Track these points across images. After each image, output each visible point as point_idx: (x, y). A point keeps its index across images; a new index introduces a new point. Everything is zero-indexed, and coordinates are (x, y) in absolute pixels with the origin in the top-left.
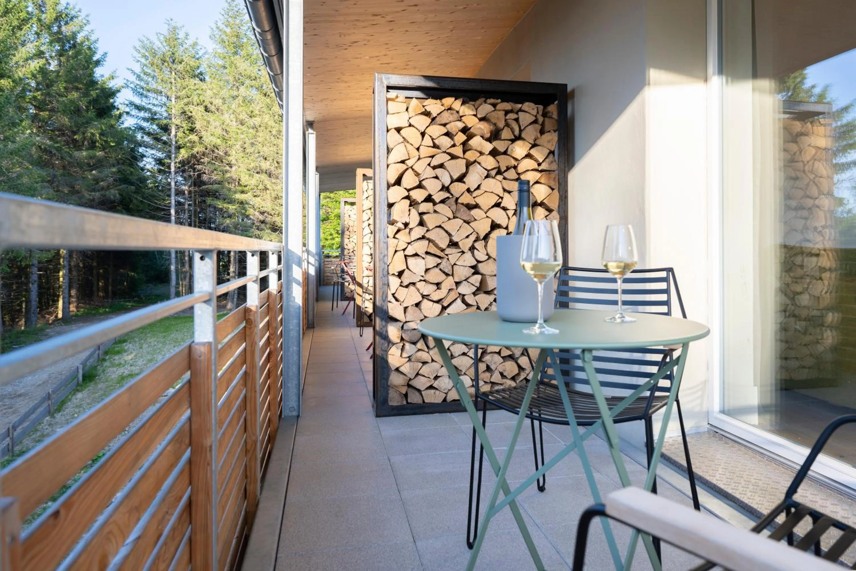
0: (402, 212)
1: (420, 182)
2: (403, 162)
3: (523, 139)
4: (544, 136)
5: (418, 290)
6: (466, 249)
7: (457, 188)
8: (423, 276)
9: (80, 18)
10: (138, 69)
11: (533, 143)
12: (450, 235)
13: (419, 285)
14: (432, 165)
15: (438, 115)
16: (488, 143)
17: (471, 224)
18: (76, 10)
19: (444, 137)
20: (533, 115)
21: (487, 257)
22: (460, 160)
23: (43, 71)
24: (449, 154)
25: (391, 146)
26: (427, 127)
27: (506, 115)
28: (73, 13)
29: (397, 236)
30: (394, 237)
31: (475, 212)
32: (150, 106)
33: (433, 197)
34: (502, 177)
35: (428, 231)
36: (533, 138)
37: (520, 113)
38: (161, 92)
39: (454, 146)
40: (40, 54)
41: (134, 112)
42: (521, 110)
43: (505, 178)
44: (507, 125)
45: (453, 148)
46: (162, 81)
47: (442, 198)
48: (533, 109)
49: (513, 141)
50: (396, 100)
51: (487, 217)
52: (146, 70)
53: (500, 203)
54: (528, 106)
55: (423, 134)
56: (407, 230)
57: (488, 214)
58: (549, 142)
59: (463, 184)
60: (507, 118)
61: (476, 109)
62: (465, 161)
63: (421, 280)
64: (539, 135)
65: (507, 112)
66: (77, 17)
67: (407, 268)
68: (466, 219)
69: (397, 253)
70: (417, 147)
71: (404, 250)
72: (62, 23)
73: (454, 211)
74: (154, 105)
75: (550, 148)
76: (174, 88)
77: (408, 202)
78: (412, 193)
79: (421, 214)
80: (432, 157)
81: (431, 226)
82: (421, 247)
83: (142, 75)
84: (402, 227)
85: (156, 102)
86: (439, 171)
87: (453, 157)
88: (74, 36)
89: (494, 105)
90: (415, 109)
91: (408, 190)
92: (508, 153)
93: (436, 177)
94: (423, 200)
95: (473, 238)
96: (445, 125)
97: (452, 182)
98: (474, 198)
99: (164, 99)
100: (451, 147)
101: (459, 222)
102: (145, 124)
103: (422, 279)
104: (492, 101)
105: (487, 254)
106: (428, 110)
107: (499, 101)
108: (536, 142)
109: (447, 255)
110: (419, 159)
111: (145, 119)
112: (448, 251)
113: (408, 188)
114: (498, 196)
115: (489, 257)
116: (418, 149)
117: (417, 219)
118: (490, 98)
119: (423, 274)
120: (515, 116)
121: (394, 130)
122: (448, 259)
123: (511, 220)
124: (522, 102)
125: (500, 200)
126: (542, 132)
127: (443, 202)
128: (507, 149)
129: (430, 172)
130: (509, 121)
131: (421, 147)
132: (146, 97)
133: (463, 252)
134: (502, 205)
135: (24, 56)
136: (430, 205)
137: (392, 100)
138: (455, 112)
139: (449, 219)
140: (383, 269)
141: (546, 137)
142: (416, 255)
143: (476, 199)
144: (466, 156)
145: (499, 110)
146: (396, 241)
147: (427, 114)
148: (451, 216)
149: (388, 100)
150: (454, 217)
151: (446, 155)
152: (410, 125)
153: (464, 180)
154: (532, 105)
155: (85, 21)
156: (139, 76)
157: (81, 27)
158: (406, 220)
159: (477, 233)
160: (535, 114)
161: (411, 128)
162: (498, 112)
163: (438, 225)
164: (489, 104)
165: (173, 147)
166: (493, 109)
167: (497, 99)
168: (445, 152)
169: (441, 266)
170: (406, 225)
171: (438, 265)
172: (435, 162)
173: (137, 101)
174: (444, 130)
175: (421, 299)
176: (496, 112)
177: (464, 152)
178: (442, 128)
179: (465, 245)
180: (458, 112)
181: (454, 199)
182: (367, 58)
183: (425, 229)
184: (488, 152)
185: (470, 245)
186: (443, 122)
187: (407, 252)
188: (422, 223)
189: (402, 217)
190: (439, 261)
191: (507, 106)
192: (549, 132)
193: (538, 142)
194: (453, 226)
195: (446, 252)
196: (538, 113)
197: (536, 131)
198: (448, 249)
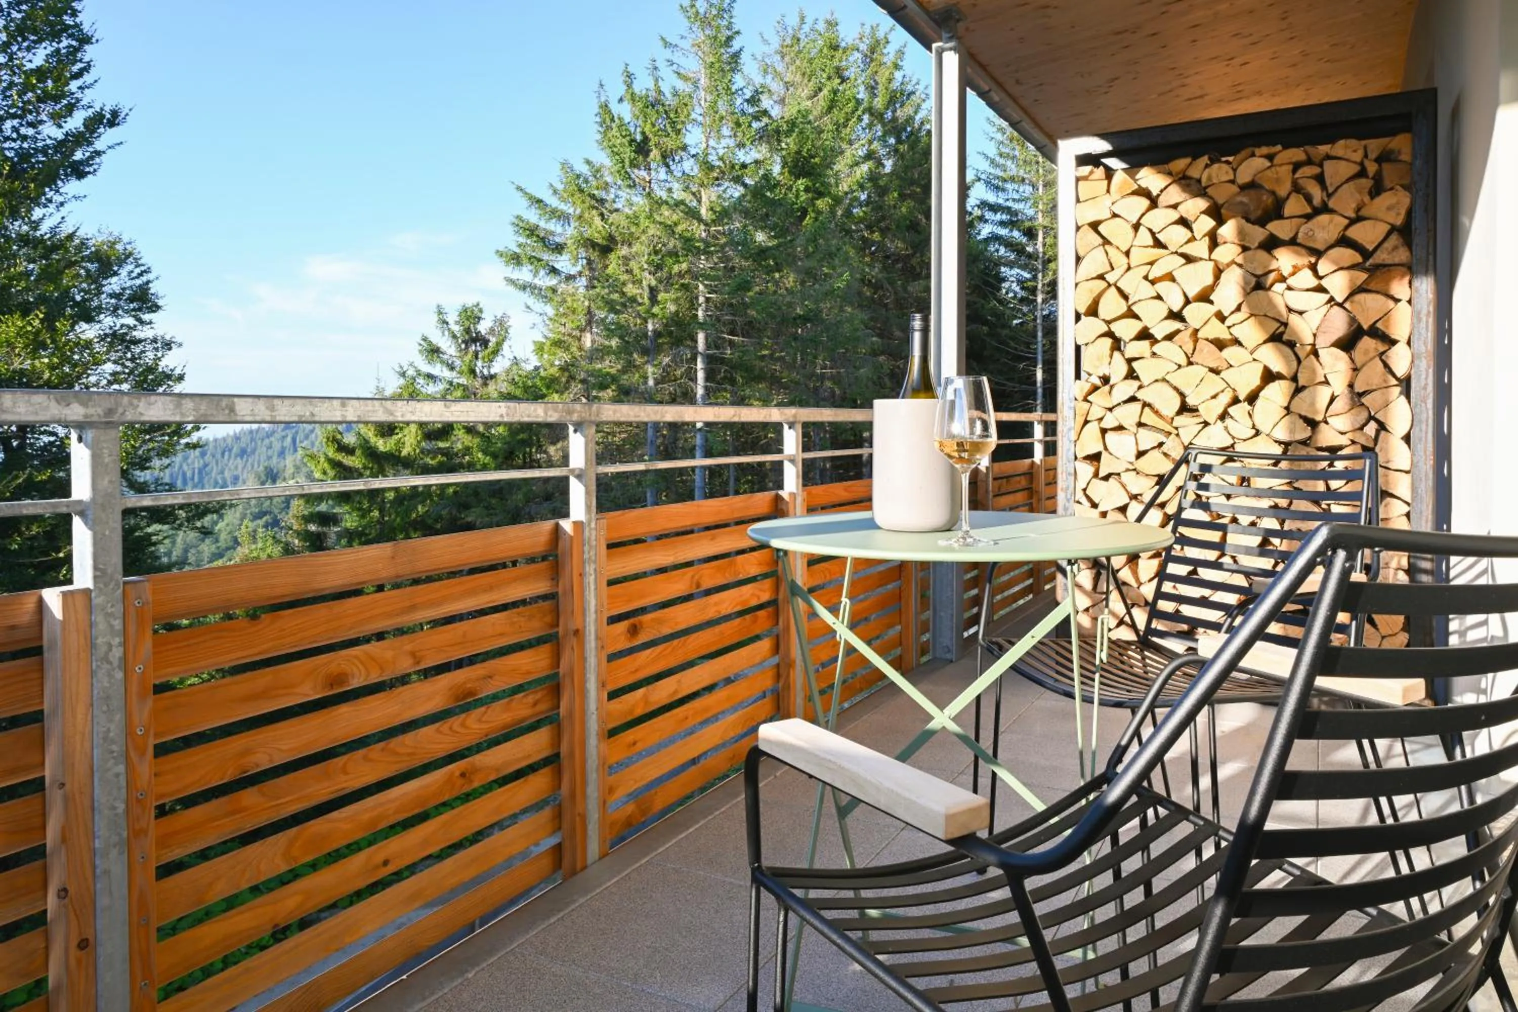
0: (1099, 359)
1: (1129, 308)
2: (1101, 277)
3: (1331, 211)
4: (1378, 200)
5: (1124, 486)
6: (1212, 417)
7: (1196, 313)
8: (1131, 463)
9: (918, 94)
10: (992, 152)
11: (1353, 215)
12: (1182, 395)
13: (1125, 477)
14: (1150, 278)
15: (1162, 191)
16: (1257, 227)
17: (1223, 375)
18: (913, 83)
19: (1175, 226)
20: (1355, 162)
21: (1254, 432)
22: (1202, 263)
23: (873, 177)
24: (1183, 255)
25: (1081, 254)
26: (1143, 215)
27: (1294, 171)
28: (909, 88)
29: (1089, 398)
30: (1085, 400)
31: (1231, 353)
32: (1010, 204)
33: (1151, 331)
34: (1284, 286)
35: (1140, 387)
36: (1354, 205)
37: (1327, 165)
38: (1023, 180)
39: (1193, 239)
40: (870, 156)
41: (989, 215)
42: (1328, 157)
43: (1289, 288)
44: (1297, 188)
45: (1190, 244)
46: (1025, 161)
47: (1168, 332)
48: (1355, 151)
49: (1308, 217)
50: (1091, 177)
51: (1254, 360)
52: (1003, 150)
53: (1282, 333)
54: (1340, 148)
55: (1136, 227)
56: (1107, 388)
57: (1255, 356)
58: (1389, 209)
59: (1208, 305)
60: (1297, 176)
61: (1235, 170)
62: (1212, 264)
63: (1128, 470)
64: (1367, 199)
65: (1297, 166)
66: (913, 93)
67: (1106, 448)
68: (1213, 365)
69: (1088, 426)
70: (1124, 250)
71: (1101, 419)
72: (898, 106)
73: (1190, 352)
74: (1014, 200)
75: (1392, 221)
76: (1041, 171)
77: (1108, 342)
78: (1115, 327)
79: (1130, 361)
80: (1151, 263)
81: (1145, 380)
82: (1129, 415)
83: (997, 158)
84: (1098, 382)
85: (1016, 196)
86: (1163, 288)
87: (1189, 259)
88: (910, 120)
89: (1270, 157)
90: (1120, 189)
91: (1108, 322)
92: (1299, 241)
93: (1159, 297)
94: (1132, 336)
95: (1225, 398)
96: (1175, 207)
97: (1187, 302)
98: (1229, 327)
99: (1029, 189)
100: (1186, 243)
101: (1198, 371)
102: (1003, 232)
103: (1131, 467)
104: (1265, 150)
105: (1254, 427)
106: (1144, 185)
107: (1279, 147)
108: (1361, 213)
109: (1177, 428)
110: (1129, 268)
111: (1002, 224)
112: (1180, 421)
113: (1108, 318)
114: (1278, 321)
115: (1258, 433)
116: (1127, 254)
117: (1124, 369)
118: (1259, 146)
119: (1133, 459)
120: (1316, 170)
121: (1087, 227)
122: (1177, 435)
123: (1304, 363)
124: (1332, 141)
125: (1282, 329)
126: (1377, 190)
127: (1170, 337)
128: (1297, 234)
129: (1149, 290)
130: (1301, 181)
131: (1133, 250)
132: (1004, 190)
133: (1206, 424)
134: (1285, 337)
135: (849, 162)
136: (1146, 344)
137: (1085, 178)
138: (1193, 182)
139: (1180, 366)
140: (1069, 450)
141: (1386, 199)
142: (1120, 428)
143: (1232, 330)
144: (1213, 257)
145: (1281, 165)
146: (1087, 405)
147: (1143, 192)
148: (1183, 361)
149: (1078, 179)
150: (1190, 363)
151: (1176, 257)
152: (1115, 215)
153: (1212, 298)
154: (1353, 142)
155: (923, 96)
156: (993, 162)
157: (919, 106)
158: (1104, 370)
159: (1234, 390)
160: (1358, 160)
161: (1117, 219)
162: (1278, 169)
163: (1160, 377)
164: (1261, 156)
165: (1040, 261)
166: (1269, 164)
167: (1274, 145)
168: (1176, 253)
169: (1165, 448)
170: (1106, 380)
171: (1161, 445)
172: (1155, 272)
173: (991, 198)
174: (1174, 215)
175: (1127, 500)
176: (1273, 169)
177: (1211, 250)
178: (1171, 211)
179: (1210, 411)
180: (1199, 181)
181: (1190, 331)
182: (1153, 96)
183: (1136, 384)
184: (1256, 244)
185: (1220, 411)
186: (1172, 202)
187: (1106, 424)
188: (1131, 375)
189: (1097, 367)
190: (1162, 438)
191: (1297, 154)
192: (1392, 189)
193: (1363, 213)
194: (1187, 379)
195: (1175, 424)
196: (1366, 156)
197: (1360, 193)
198: (1177, 418)
